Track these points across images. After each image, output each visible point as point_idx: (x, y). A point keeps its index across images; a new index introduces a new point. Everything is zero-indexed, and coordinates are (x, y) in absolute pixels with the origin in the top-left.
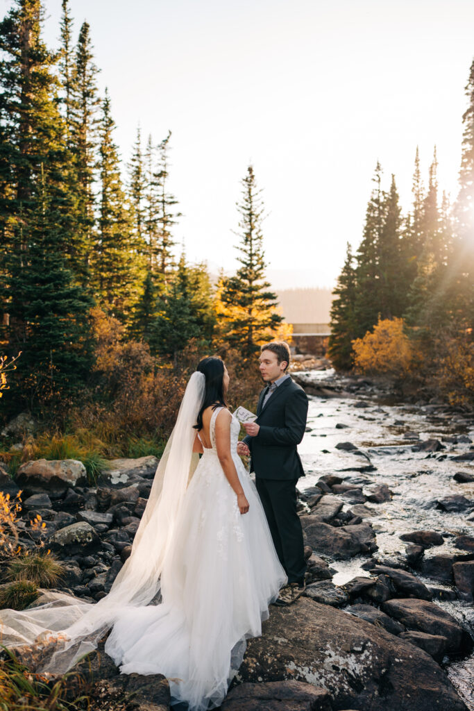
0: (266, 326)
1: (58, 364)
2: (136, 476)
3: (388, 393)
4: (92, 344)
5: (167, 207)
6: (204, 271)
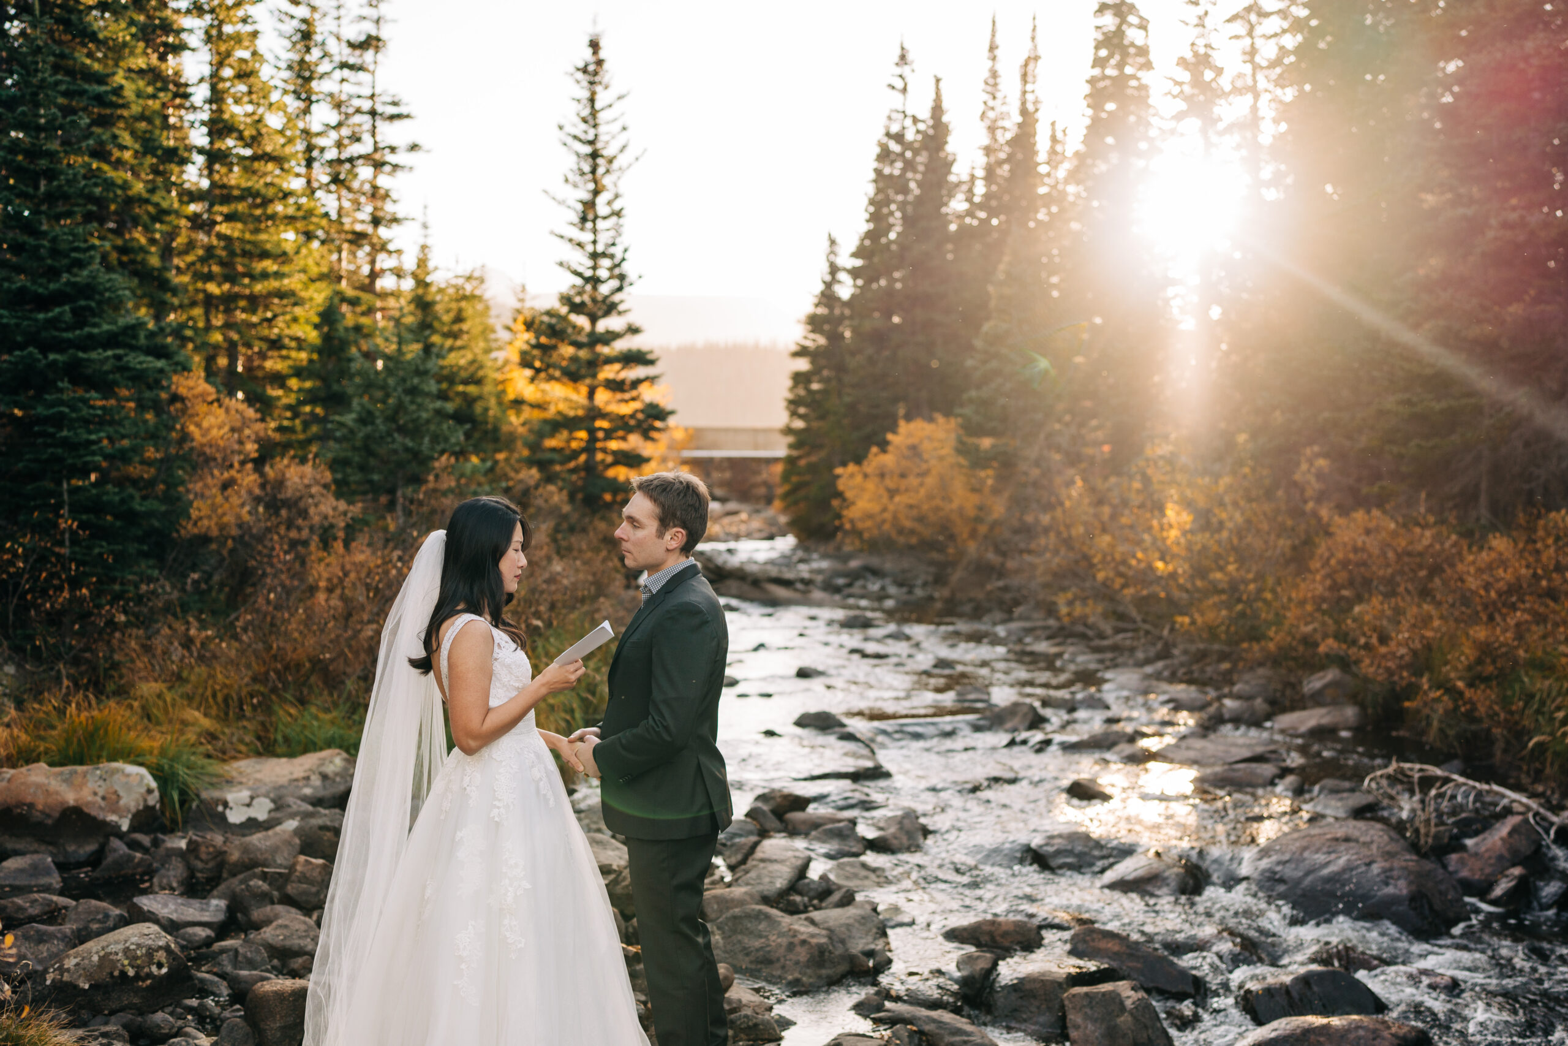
0: (631, 429)
1: (84, 517)
2: (291, 800)
3: (919, 593)
4: (182, 468)
5: (383, 127)
6: (477, 292)
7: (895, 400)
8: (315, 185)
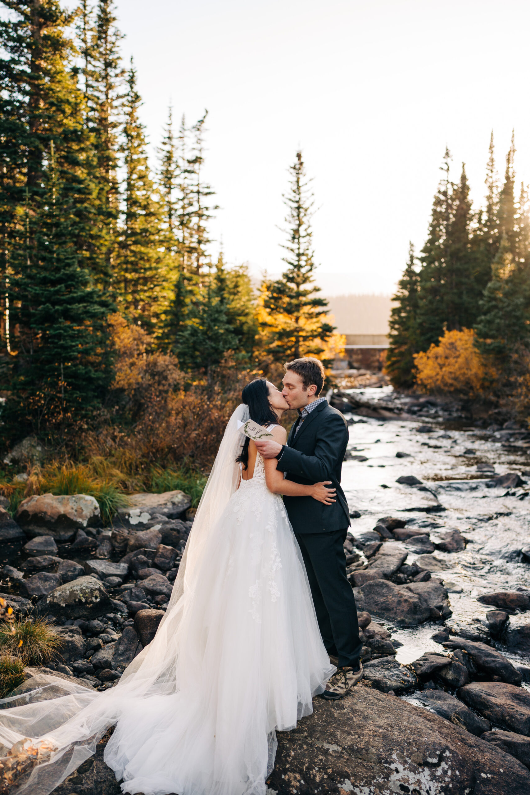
0: (315, 337)
1: (70, 380)
2: (158, 515)
3: (455, 415)
4: (112, 357)
5: (202, 198)
6: (245, 273)
7: (442, 321)
8: (173, 226)
